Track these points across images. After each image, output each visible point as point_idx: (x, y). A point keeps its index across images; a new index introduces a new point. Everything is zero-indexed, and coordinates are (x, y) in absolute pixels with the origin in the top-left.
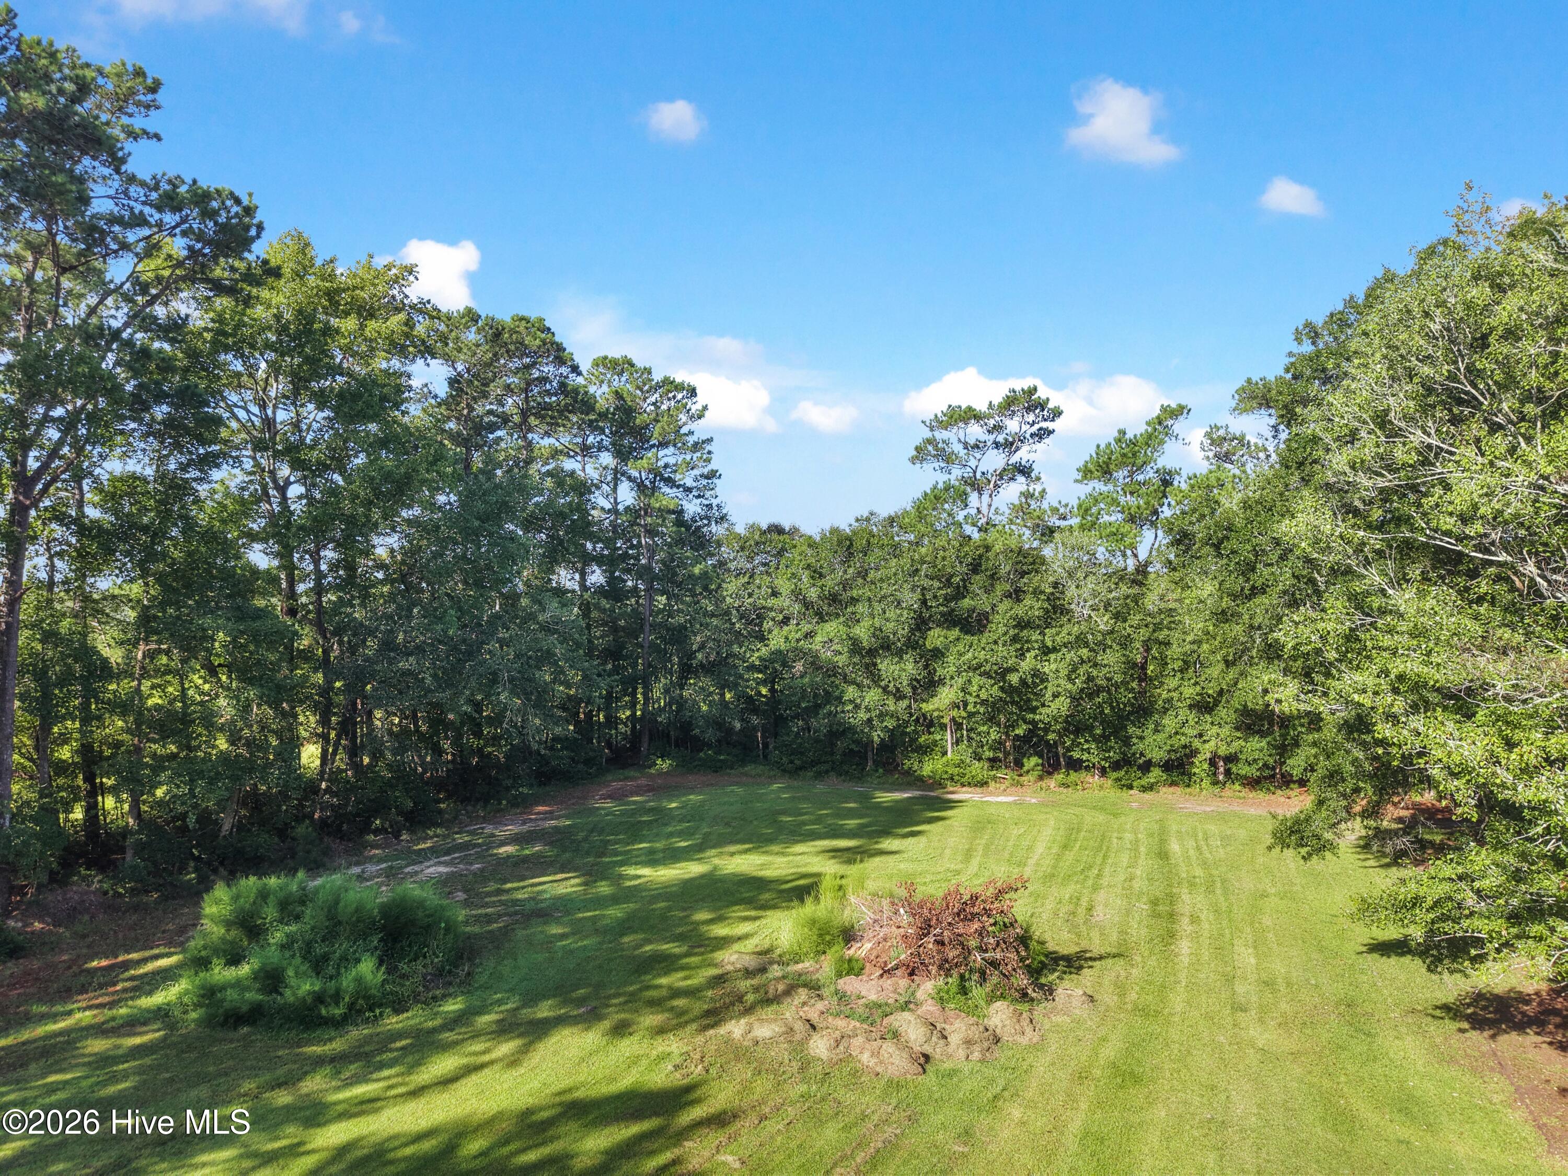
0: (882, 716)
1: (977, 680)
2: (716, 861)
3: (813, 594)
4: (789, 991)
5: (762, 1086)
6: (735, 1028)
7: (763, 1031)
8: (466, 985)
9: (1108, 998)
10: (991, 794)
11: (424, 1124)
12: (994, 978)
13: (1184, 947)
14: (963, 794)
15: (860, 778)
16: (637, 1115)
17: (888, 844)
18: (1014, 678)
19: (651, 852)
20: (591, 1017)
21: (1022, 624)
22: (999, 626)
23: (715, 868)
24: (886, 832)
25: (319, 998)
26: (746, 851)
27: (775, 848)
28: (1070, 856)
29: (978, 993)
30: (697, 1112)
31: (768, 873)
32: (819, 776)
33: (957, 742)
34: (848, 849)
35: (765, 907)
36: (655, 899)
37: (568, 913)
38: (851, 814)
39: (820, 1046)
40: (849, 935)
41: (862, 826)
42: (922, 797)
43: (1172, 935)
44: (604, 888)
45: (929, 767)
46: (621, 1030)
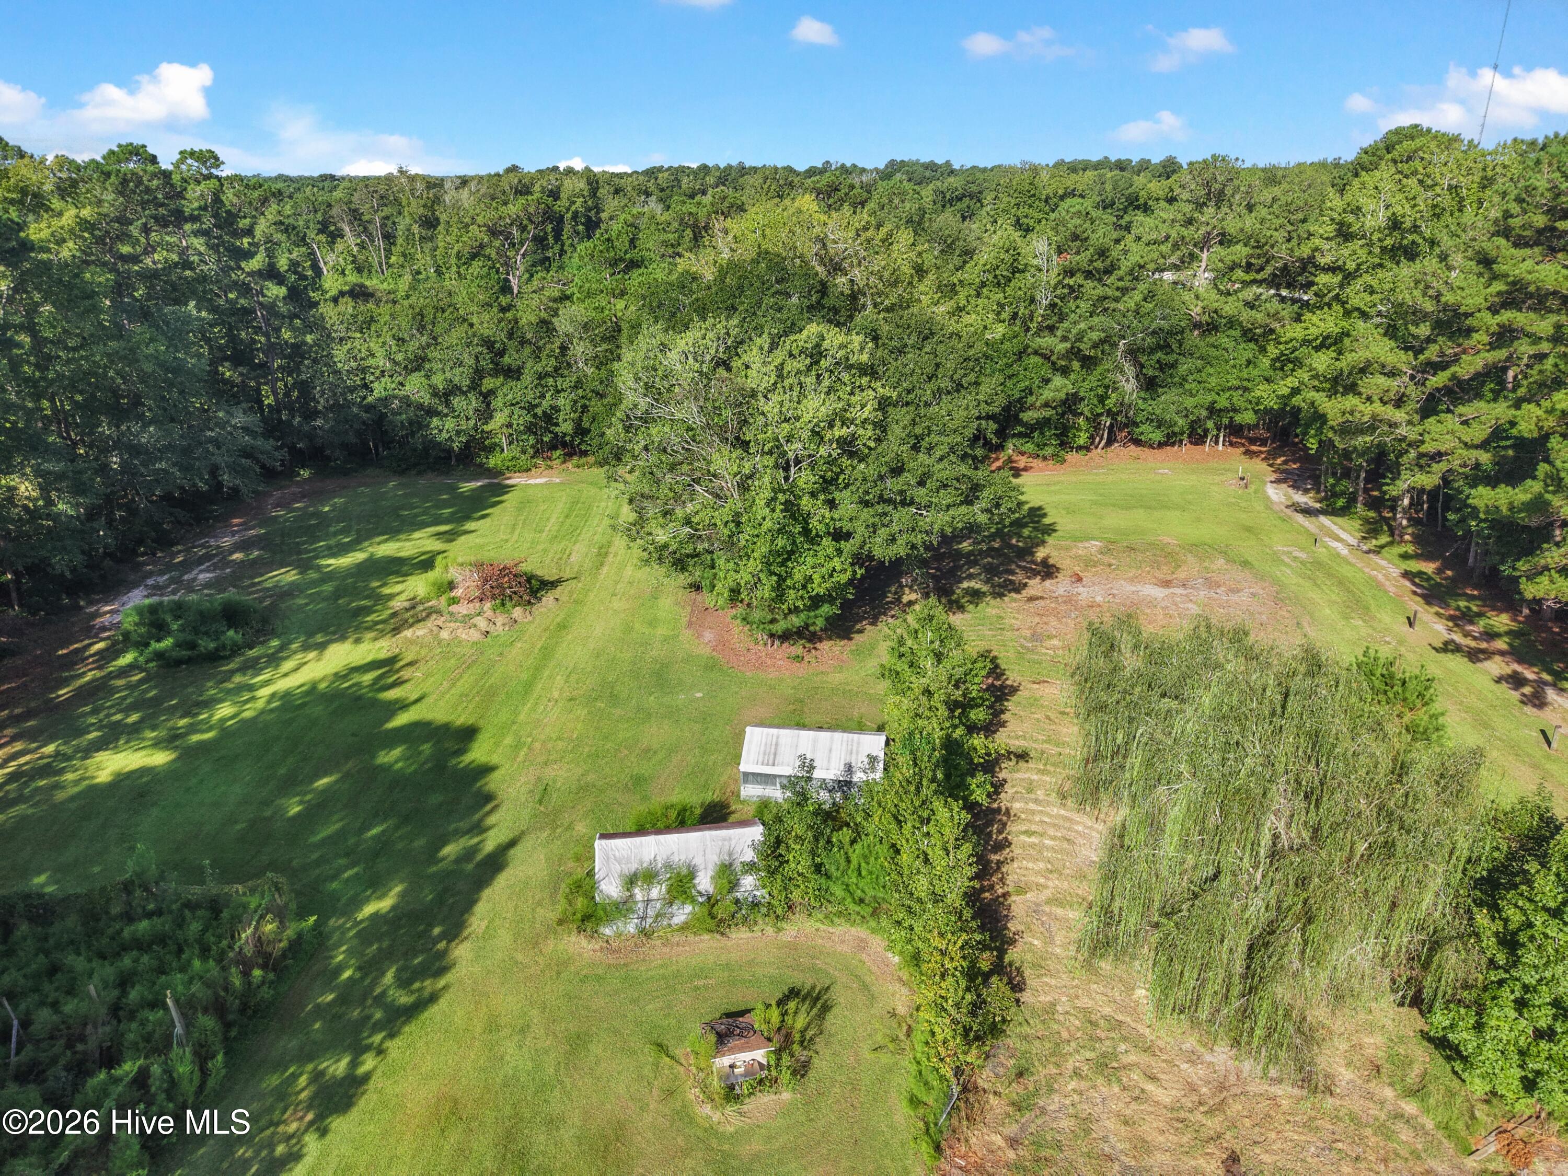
0: (458, 433)
1: (517, 410)
2: (370, 549)
3: (400, 357)
4: (429, 615)
5: (424, 652)
6: (408, 633)
7: (420, 633)
8: (274, 634)
9: (564, 598)
10: (533, 477)
11: (297, 683)
12: (515, 598)
13: (605, 569)
14: (516, 480)
15: (447, 473)
16: (379, 668)
17: (470, 525)
18: (539, 411)
19: (329, 548)
20: (343, 638)
21: (541, 377)
22: (528, 377)
23: (372, 555)
24: (468, 518)
25: (217, 649)
26: (386, 541)
27: (403, 537)
28: (568, 521)
29: (509, 604)
30: (401, 663)
31: (402, 554)
32: (420, 473)
33: (511, 443)
34: (445, 533)
35: (406, 575)
36: (345, 577)
37: (301, 592)
38: (446, 505)
39: (444, 635)
40: (451, 586)
41: (452, 514)
42: (490, 485)
43: (602, 564)
44: (313, 575)
45: (494, 461)
46: (358, 641)
